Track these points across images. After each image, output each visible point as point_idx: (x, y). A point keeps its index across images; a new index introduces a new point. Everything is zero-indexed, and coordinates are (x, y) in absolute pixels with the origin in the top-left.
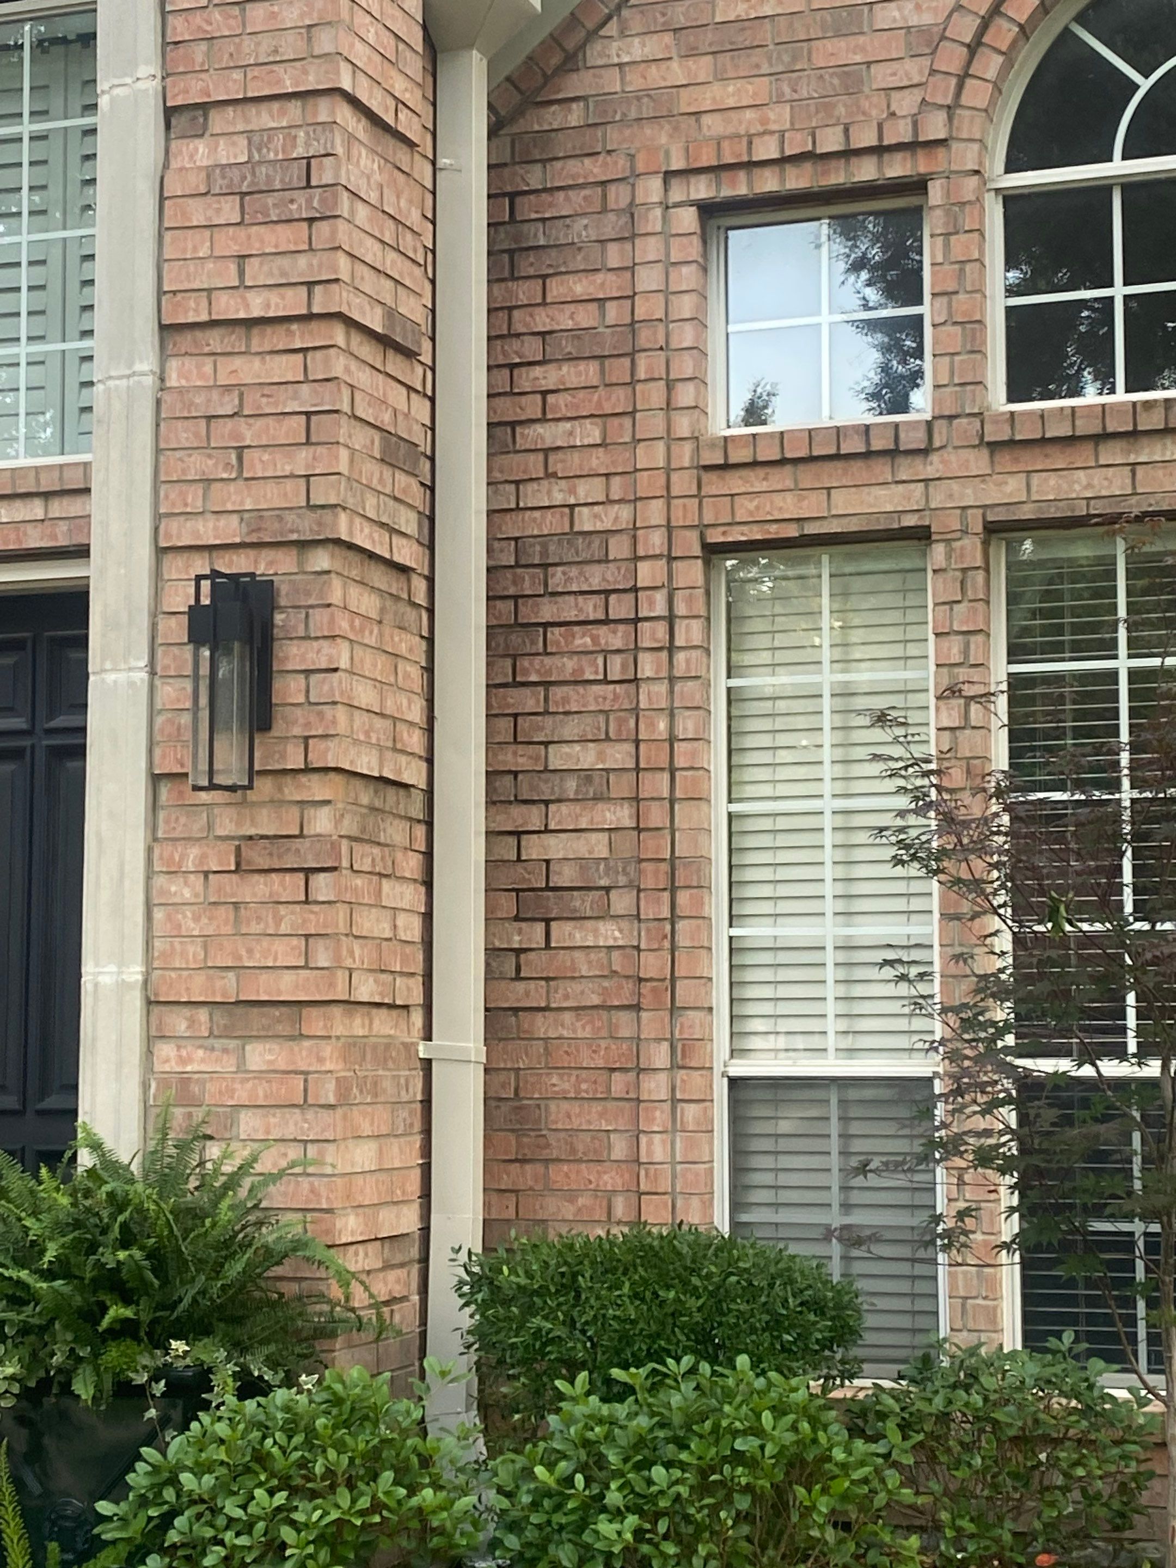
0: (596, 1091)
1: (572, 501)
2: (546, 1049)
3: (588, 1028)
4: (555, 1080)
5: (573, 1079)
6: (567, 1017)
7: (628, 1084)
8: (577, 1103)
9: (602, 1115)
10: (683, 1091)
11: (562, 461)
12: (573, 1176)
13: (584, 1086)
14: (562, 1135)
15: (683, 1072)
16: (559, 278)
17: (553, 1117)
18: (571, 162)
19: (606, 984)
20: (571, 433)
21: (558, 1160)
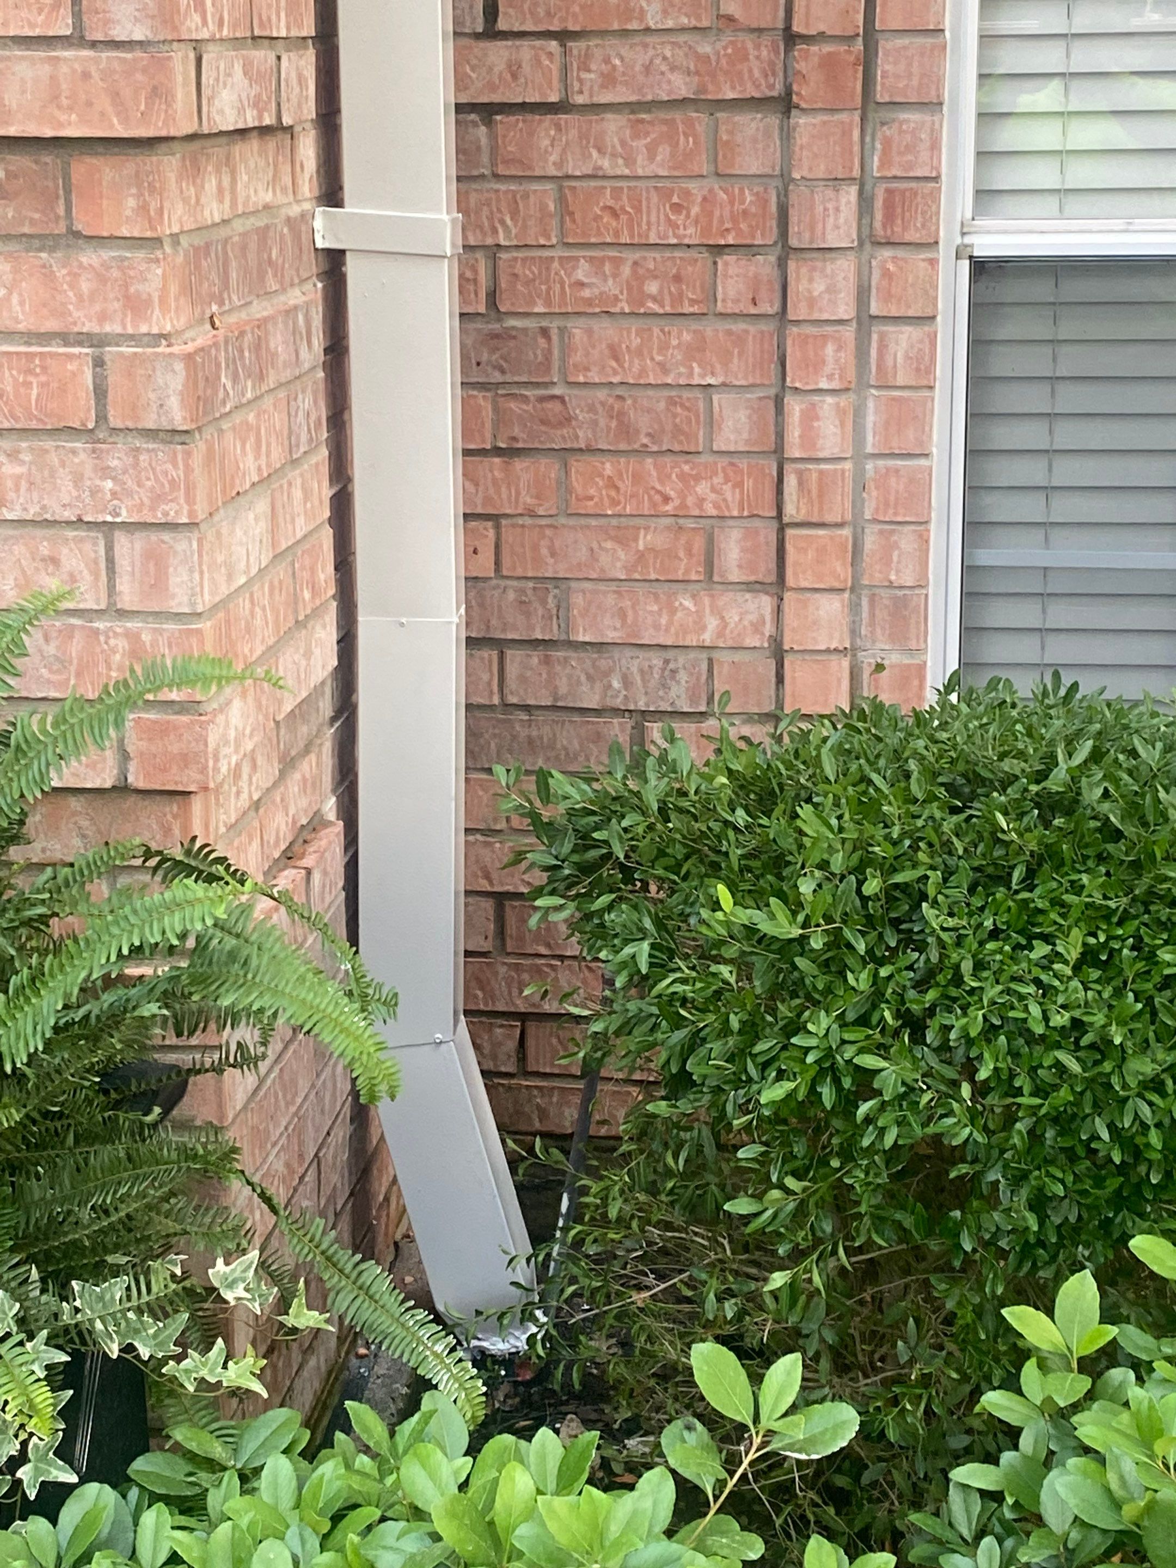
0: (678, 298)
2: (562, 200)
3: (664, 152)
4: (582, 272)
5: (626, 270)
6: (613, 125)
7: (755, 284)
8: (635, 325)
9: (696, 351)
10: (888, 297)
12: (626, 485)
13: (652, 287)
14: (601, 394)
15: (887, 253)
17: (577, 357)
19: (705, 48)
21: (591, 450)
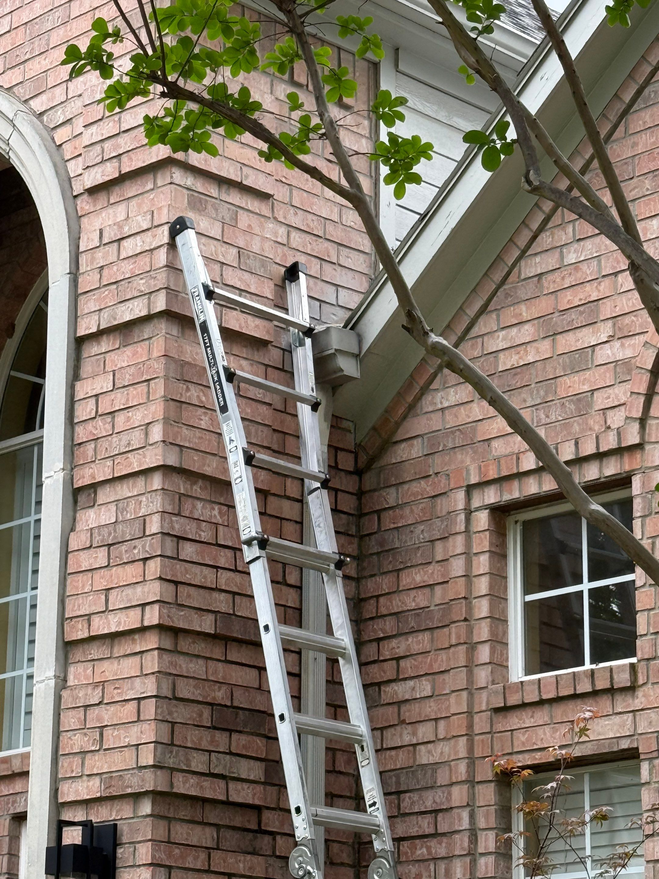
1: (414, 741)
11: (409, 711)
16: (406, 571)
18: (414, 484)
20: (413, 689)
